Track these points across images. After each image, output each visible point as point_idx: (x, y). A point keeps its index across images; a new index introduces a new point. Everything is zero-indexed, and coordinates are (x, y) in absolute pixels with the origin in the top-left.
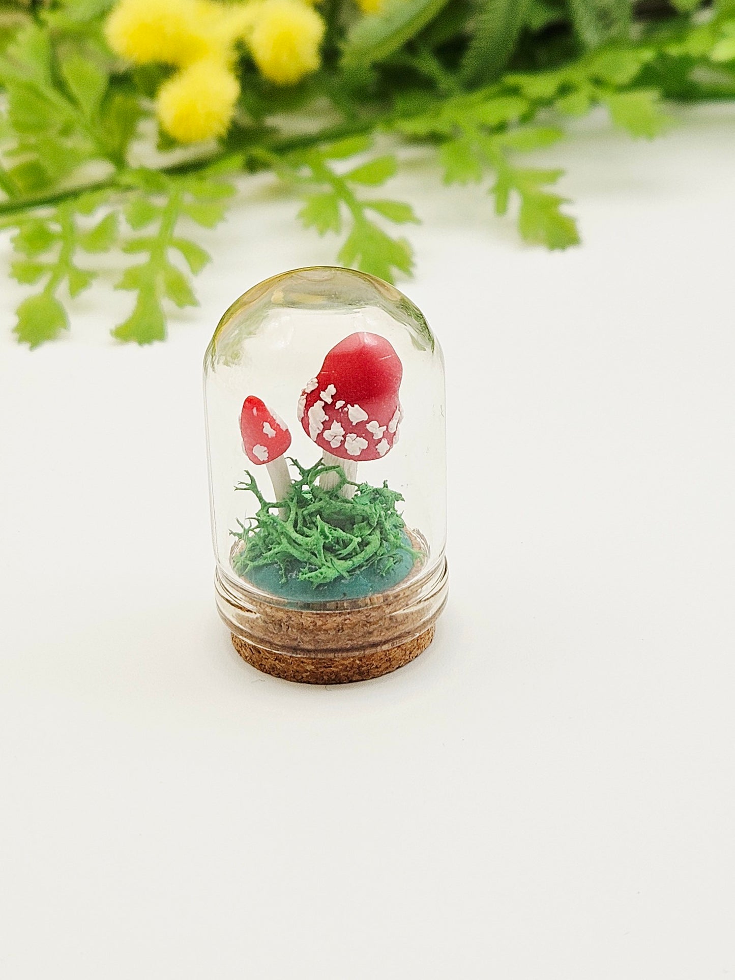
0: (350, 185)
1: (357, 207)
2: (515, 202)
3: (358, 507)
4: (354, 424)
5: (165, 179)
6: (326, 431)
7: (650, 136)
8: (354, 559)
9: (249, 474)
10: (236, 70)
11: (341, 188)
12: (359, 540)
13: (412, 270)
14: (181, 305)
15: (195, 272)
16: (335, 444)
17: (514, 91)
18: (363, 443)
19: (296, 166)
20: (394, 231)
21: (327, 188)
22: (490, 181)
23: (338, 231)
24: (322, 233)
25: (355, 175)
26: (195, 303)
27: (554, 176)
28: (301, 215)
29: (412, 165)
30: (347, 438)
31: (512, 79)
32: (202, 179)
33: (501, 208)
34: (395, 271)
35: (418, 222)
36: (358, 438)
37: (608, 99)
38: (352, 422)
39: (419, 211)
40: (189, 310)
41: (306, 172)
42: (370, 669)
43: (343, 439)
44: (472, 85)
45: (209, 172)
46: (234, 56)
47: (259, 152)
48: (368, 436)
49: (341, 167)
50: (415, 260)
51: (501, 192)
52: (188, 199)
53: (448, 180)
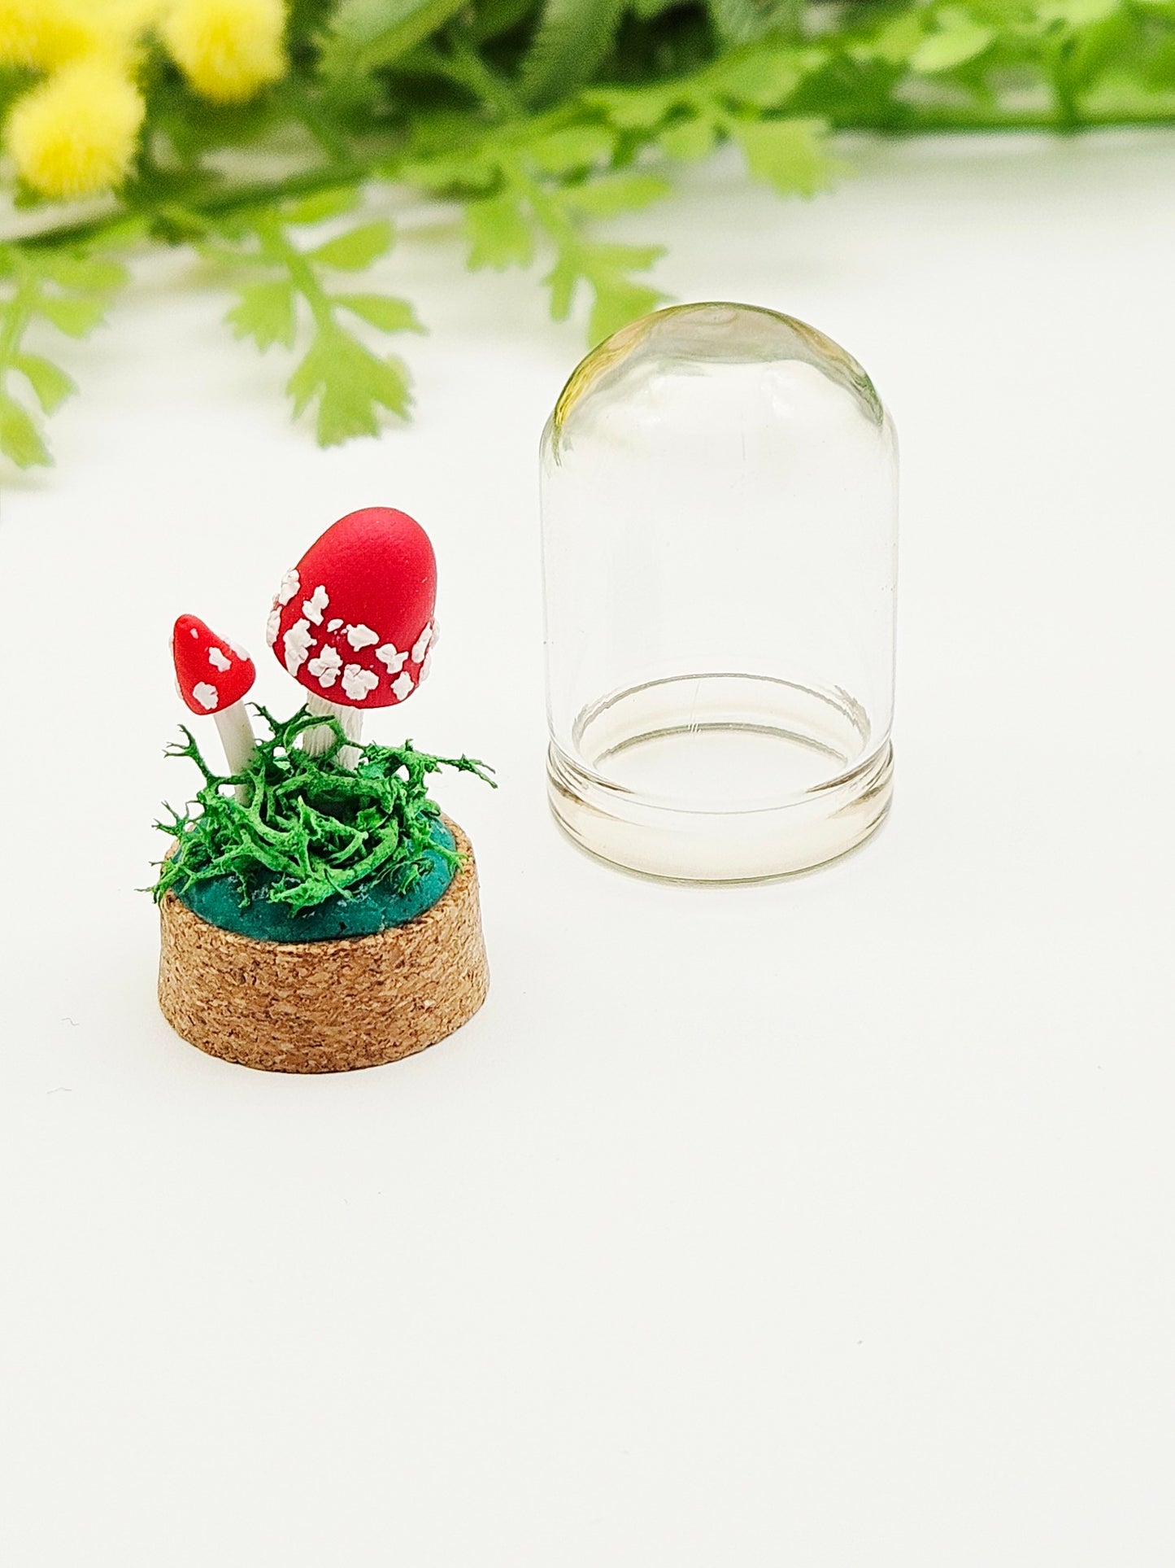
0: (317, 268)
1: (322, 304)
2: (584, 300)
3: (363, 782)
4: (356, 649)
5: (17, 256)
6: (313, 661)
7: (807, 193)
8: (357, 867)
9: (185, 730)
10: (139, 79)
11: (302, 273)
12: (365, 835)
13: (410, 409)
14: (22, 462)
15: (47, 409)
16: (327, 682)
17: (596, 117)
18: (371, 680)
19: (235, 236)
20: (381, 346)
21: (281, 273)
22: (545, 262)
23: (289, 344)
24: (262, 348)
25: (326, 253)
26: (45, 460)
27: (648, 257)
28: (230, 318)
29: (431, 235)
30: (346, 672)
31: (596, 97)
32: (80, 256)
33: (561, 309)
34: (380, 411)
35: (421, 330)
36: (363, 671)
37: (745, 131)
38: (353, 647)
39: (424, 312)
40: (36, 471)
41: (252, 244)
42: (385, 1048)
43: (339, 673)
44: (540, 103)
45: (92, 246)
46: (141, 56)
47: (175, 212)
48: (380, 668)
49: (306, 238)
50: (414, 392)
51: (562, 284)
52: (51, 289)
53: (475, 262)
